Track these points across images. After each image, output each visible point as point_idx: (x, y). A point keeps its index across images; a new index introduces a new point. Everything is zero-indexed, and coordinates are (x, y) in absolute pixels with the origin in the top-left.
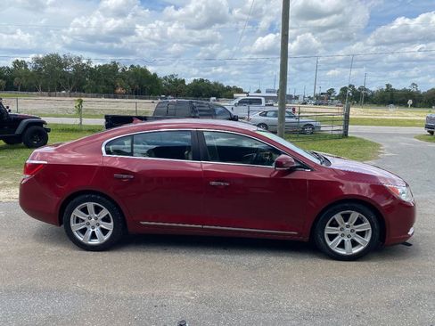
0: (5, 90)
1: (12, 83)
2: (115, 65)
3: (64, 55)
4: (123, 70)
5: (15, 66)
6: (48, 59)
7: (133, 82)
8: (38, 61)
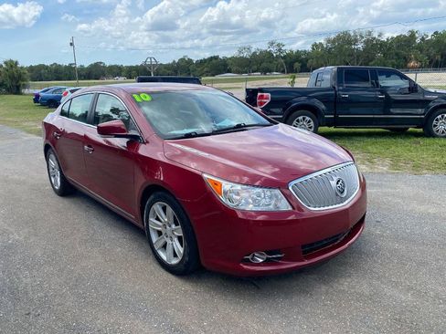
0: (301, 72)
1: (305, 65)
2: (413, 35)
3: (355, 32)
4: (423, 39)
5: (313, 49)
6: (338, 38)
7: (433, 52)
8: (329, 41)
